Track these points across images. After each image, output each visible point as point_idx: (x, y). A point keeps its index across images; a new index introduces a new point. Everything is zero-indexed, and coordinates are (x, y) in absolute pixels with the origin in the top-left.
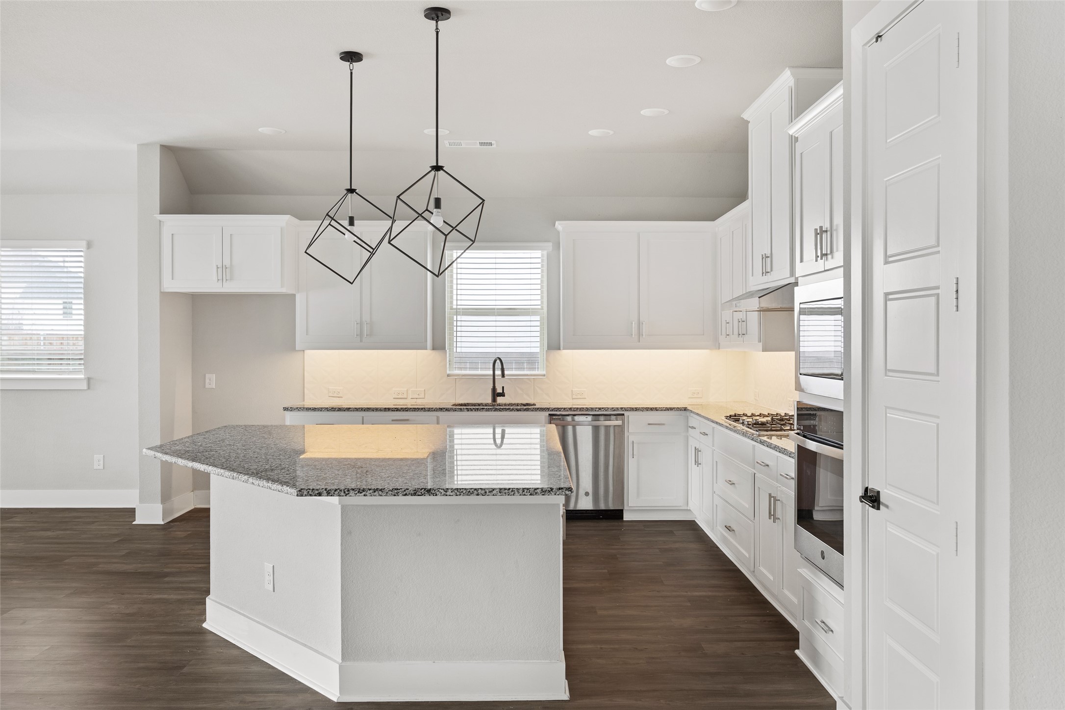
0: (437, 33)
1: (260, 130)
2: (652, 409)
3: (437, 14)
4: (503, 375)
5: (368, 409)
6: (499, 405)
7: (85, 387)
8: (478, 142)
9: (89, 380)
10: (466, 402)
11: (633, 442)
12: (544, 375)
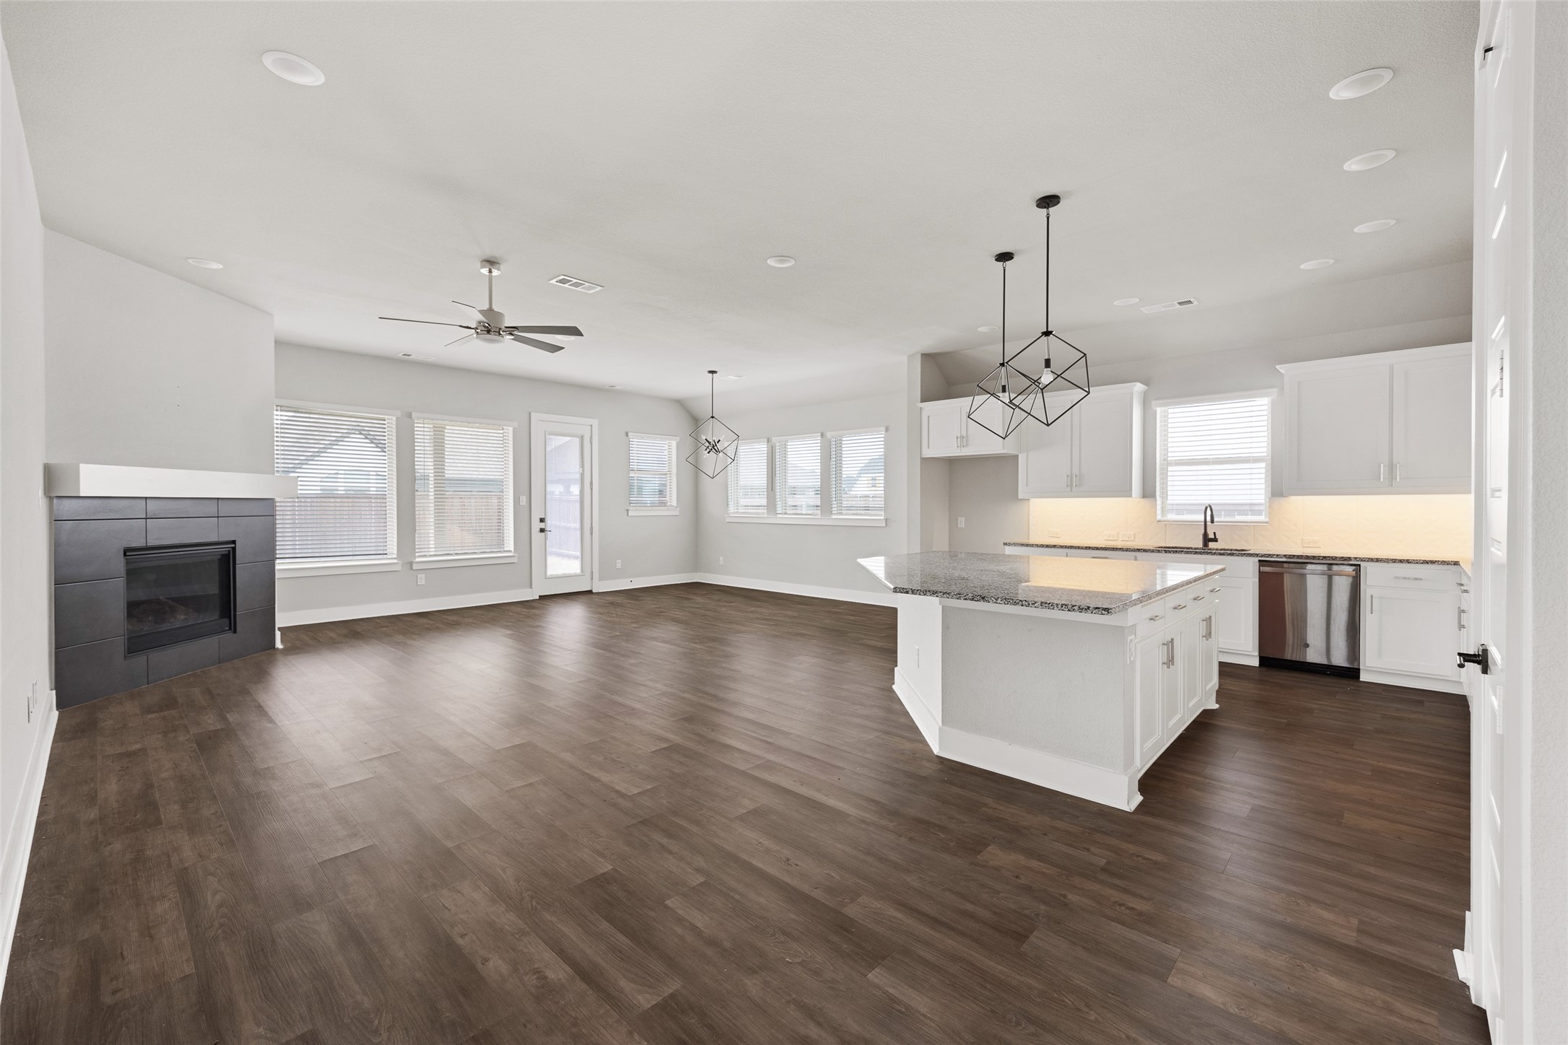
0: (1048, 218)
1: (979, 329)
2: (1401, 561)
3: (1048, 201)
4: (1212, 521)
5: (1071, 547)
6: (1210, 549)
7: (883, 524)
8: (1176, 303)
9: (886, 520)
10: (1174, 546)
11: (1372, 596)
12: (1267, 523)
